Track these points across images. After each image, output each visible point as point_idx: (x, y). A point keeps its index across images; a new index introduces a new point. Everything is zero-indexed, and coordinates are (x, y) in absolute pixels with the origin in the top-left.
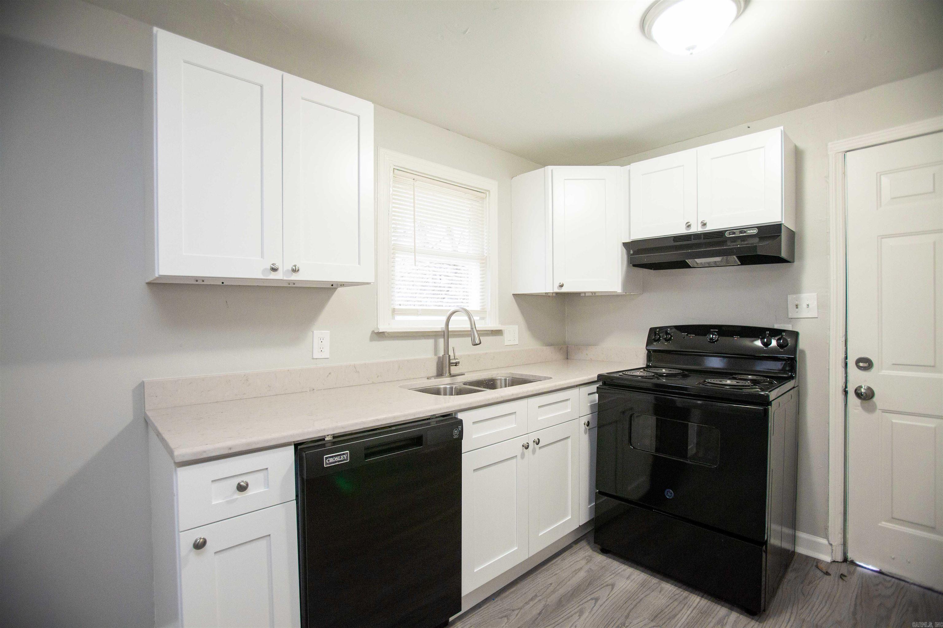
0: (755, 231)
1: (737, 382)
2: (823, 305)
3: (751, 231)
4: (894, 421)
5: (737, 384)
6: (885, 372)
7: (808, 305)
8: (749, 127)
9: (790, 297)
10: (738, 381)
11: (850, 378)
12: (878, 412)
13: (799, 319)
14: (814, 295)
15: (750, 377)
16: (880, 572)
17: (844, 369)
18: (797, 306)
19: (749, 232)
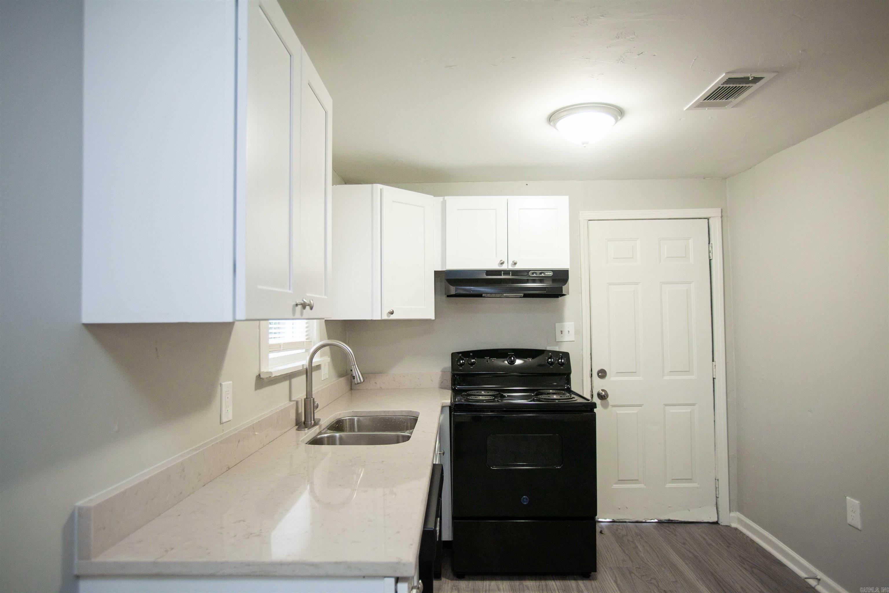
0: (551, 274)
1: (561, 397)
2: (578, 332)
3: (548, 273)
4: (618, 412)
5: (561, 398)
6: (613, 379)
7: (569, 332)
8: (527, 185)
9: (557, 324)
10: (561, 395)
11: (595, 385)
12: (610, 407)
13: (563, 342)
14: (572, 323)
15: (551, 391)
16: (614, 522)
17: (590, 378)
18: (562, 332)
19: (546, 274)
